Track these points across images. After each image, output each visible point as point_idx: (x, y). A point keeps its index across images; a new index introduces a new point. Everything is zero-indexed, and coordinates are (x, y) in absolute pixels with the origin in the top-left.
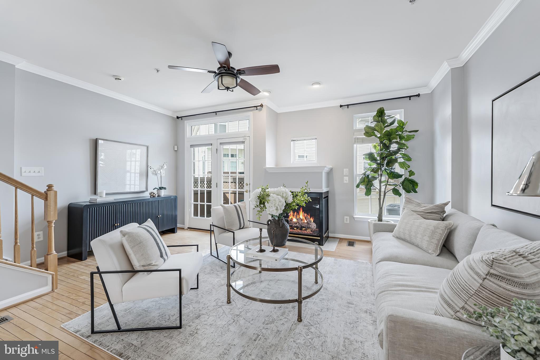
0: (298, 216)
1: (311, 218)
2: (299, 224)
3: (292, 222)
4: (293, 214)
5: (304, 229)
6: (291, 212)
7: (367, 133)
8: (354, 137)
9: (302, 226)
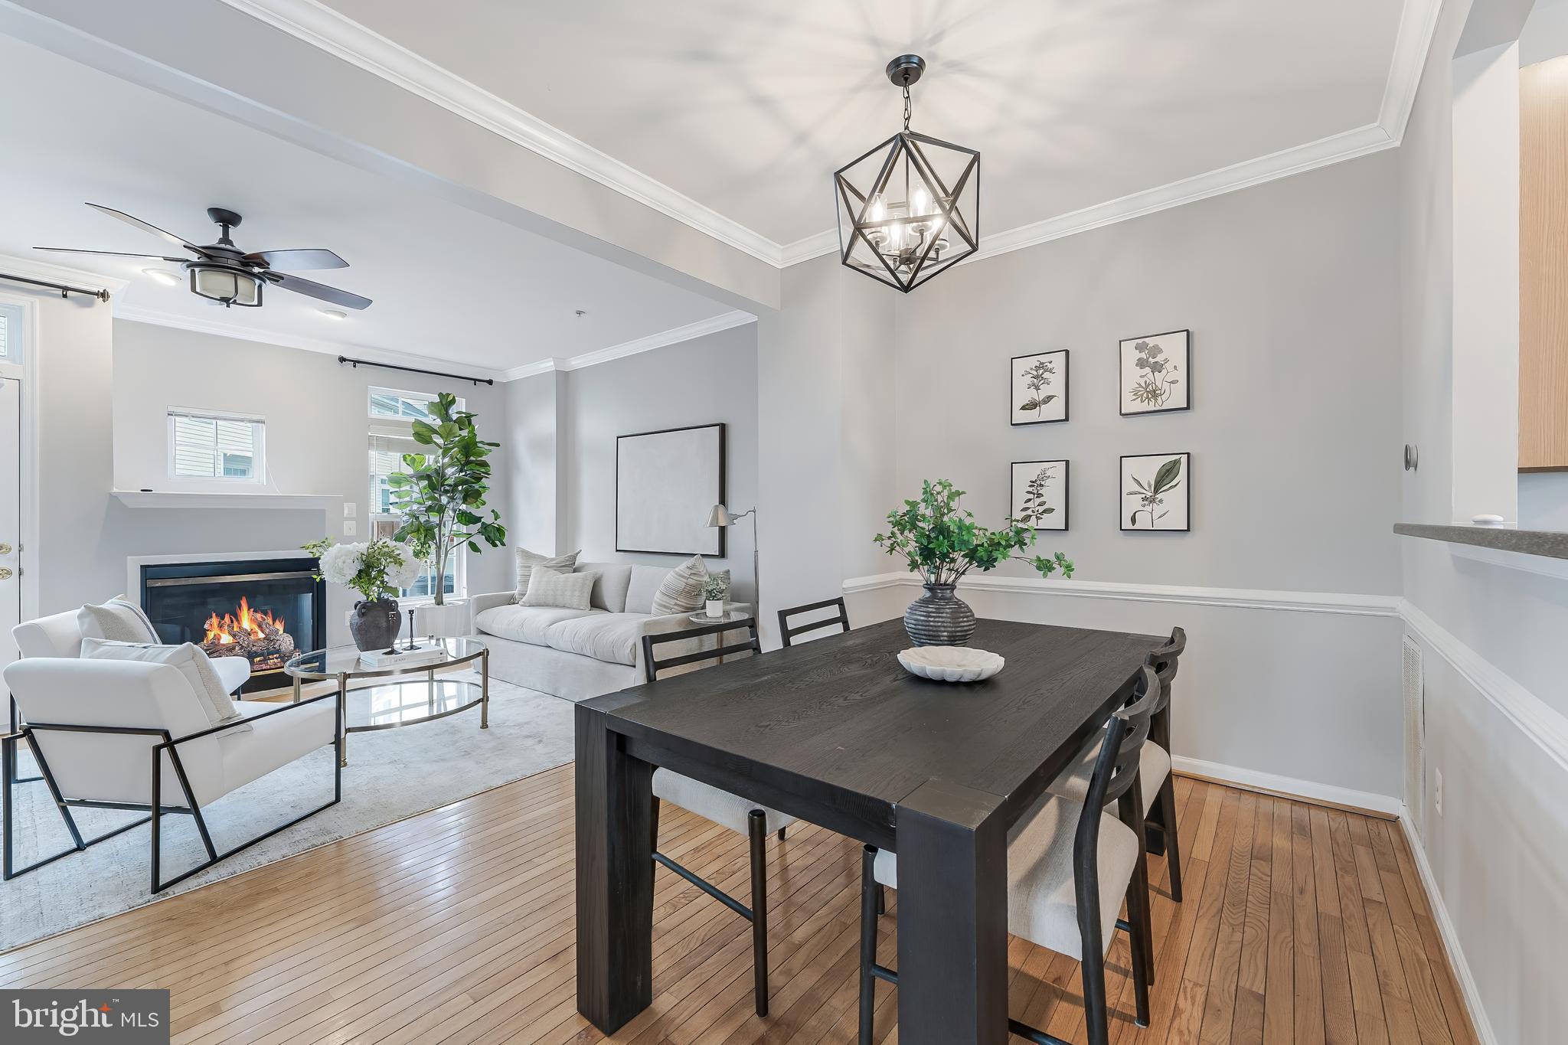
0: (235, 624)
1: (277, 623)
3: (219, 647)
4: (220, 622)
5: (260, 658)
6: (211, 617)
7: (417, 435)
8: (370, 434)
9: (249, 652)
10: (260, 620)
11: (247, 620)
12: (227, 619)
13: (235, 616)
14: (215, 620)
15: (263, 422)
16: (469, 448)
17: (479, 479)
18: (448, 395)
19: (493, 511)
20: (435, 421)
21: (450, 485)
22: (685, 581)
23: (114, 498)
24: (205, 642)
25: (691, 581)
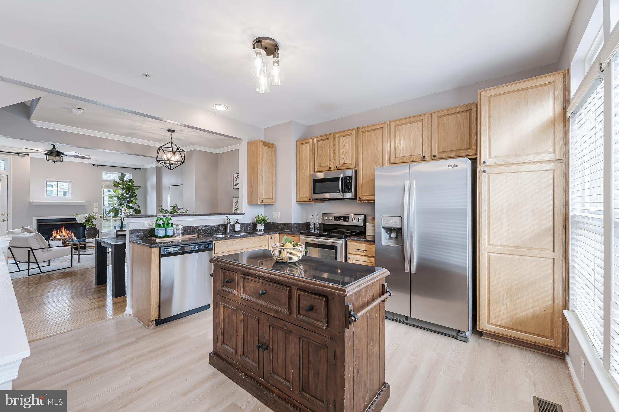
0: (61, 233)
1: (72, 234)
4: (57, 233)
6: (54, 231)
7: (115, 184)
8: (102, 184)
9: (64, 241)
10: (67, 232)
11: (64, 232)
12: (59, 231)
13: (61, 231)
15: (71, 182)
16: (131, 188)
17: (133, 197)
18: (123, 174)
19: (138, 205)
20: (119, 181)
23: (30, 203)
24: (52, 237)
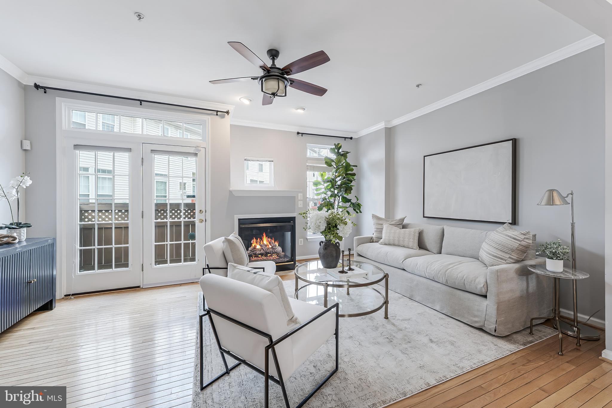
0: (261, 242)
1: (276, 242)
2: (263, 251)
3: (256, 250)
5: (269, 255)
6: (253, 239)
7: (326, 163)
8: (307, 164)
10: (270, 241)
11: (265, 241)
12: (259, 240)
13: (261, 239)
14: (255, 240)
15: (273, 161)
16: (348, 167)
17: (351, 181)
18: (338, 144)
19: (356, 196)
20: (333, 157)
21: (339, 185)
22: (519, 243)
23: (231, 192)
24: (252, 247)
25: (523, 243)
